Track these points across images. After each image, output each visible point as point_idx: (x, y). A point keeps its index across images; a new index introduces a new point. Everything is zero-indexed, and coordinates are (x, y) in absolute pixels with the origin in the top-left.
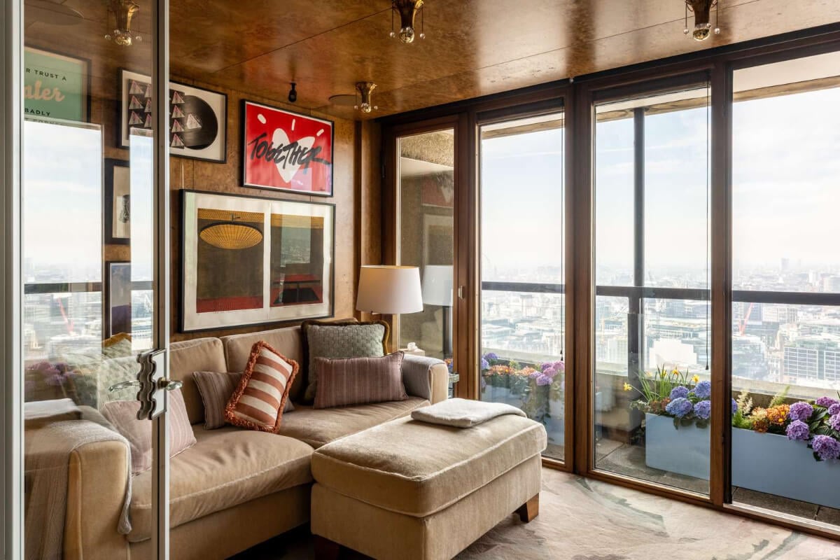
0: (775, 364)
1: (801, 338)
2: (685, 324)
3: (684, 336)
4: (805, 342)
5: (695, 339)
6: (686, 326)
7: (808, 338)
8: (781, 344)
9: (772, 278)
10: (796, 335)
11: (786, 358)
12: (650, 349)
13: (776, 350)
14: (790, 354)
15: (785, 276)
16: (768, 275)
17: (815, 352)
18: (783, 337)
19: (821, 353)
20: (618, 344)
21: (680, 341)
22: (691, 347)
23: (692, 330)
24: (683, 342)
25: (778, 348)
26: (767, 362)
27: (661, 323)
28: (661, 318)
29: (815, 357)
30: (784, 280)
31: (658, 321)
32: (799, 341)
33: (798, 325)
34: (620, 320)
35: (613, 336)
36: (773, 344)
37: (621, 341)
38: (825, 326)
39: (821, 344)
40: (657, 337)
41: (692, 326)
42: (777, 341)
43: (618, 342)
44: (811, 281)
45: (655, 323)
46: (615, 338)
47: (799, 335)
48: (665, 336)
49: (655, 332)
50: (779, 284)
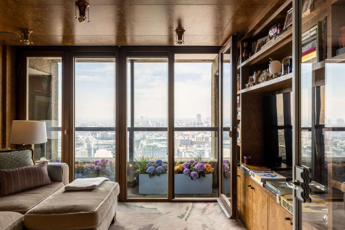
0: (139, 155)
1: (147, 145)
2: (108, 142)
3: (108, 147)
4: (148, 146)
5: (112, 148)
6: (109, 143)
7: (149, 144)
8: (141, 147)
9: (138, 123)
10: (145, 144)
11: (142, 152)
12: (95, 154)
13: (139, 150)
14: (144, 151)
15: (142, 122)
16: (137, 122)
17: (151, 149)
18: (142, 145)
19: (153, 149)
20: (82, 153)
21: (106, 150)
22: (110, 152)
23: (111, 145)
24: (108, 150)
25: (140, 149)
26: (137, 154)
27: (99, 143)
28: (99, 141)
29: (151, 151)
30: (142, 124)
31: (98, 142)
32: (146, 146)
33: (146, 140)
34: (82, 143)
35: (79, 150)
36: (138, 148)
37: (83, 152)
38: (154, 140)
39: (153, 146)
40: (98, 149)
41: (111, 143)
42: (140, 147)
43: (82, 152)
44: (150, 124)
45: (96, 143)
46: (80, 151)
47: (146, 144)
48: (101, 148)
49: (97, 147)
50: (140, 126)
